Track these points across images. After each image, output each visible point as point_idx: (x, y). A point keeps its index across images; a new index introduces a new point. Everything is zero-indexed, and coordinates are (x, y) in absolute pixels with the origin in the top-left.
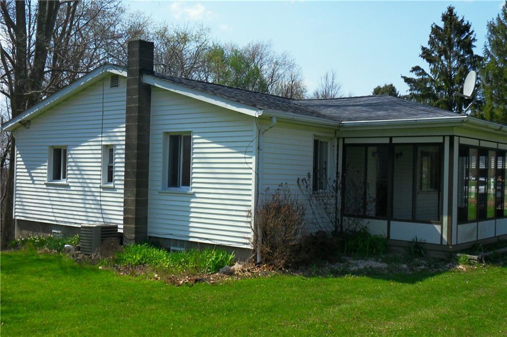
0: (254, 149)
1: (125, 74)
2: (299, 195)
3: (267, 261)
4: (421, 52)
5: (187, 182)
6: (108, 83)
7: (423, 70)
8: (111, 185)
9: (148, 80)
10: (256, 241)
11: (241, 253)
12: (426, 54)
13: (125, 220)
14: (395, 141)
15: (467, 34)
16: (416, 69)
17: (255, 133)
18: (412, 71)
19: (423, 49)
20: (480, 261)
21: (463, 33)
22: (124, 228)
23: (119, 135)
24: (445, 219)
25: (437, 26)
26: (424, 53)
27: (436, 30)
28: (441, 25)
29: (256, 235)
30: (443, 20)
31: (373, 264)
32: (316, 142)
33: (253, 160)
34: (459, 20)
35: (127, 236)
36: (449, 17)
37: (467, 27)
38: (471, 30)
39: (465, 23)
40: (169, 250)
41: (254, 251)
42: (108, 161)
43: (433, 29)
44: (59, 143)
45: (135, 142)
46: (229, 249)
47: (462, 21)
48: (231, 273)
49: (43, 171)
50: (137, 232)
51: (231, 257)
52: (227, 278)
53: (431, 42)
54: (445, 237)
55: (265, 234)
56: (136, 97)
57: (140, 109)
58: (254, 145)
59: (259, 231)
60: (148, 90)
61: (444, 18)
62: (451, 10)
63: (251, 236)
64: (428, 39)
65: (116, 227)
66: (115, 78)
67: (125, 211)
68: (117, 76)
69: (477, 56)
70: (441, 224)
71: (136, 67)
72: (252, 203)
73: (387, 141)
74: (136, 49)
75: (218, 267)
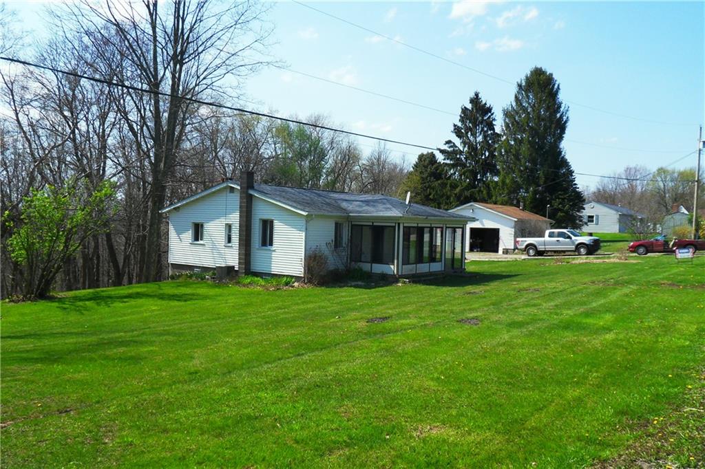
0: (304, 229)
1: (239, 188)
2: (326, 251)
3: (309, 282)
4: (452, 128)
5: (271, 244)
6: (228, 190)
7: (454, 143)
8: (230, 245)
9: (251, 192)
10: (305, 272)
11: (298, 278)
12: (457, 131)
13: (240, 263)
14: (375, 224)
15: (489, 114)
16: (449, 142)
17: (304, 222)
18: (445, 144)
19: (455, 125)
20: (409, 282)
21: (487, 113)
22: (239, 268)
23: (235, 218)
24: (396, 261)
25: (465, 107)
26: (455, 129)
27: (465, 110)
28: (469, 106)
29: (305, 269)
30: (470, 103)
31: (360, 283)
32: (336, 224)
33: (304, 234)
34: (484, 102)
35: (241, 271)
36: (475, 100)
37: (489, 110)
38: (493, 111)
39: (488, 106)
40: (262, 278)
41: (304, 277)
42: (227, 232)
43: (462, 109)
44: (197, 221)
45: (244, 224)
46: (292, 277)
47: (485, 104)
48: (293, 287)
49: (188, 235)
50: (246, 269)
51: (293, 280)
52: (291, 288)
53: (462, 120)
54: (395, 272)
55: (309, 269)
56: (245, 200)
57: (247, 207)
58: (304, 227)
59: (306, 268)
60: (251, 196)
61: (472, 101)
62: (477, 95)
63: (303, 270)
64: (459, 118)
65: (234, 267)
66: (232, 189)
67: (239, 259)
68: (233, 188)
69: (497, 133)
70: (394, 265)
71: (245, 185)
72: (303, 255)
73: (371, 224)
74: (245, 176)
75: (287, 284)
